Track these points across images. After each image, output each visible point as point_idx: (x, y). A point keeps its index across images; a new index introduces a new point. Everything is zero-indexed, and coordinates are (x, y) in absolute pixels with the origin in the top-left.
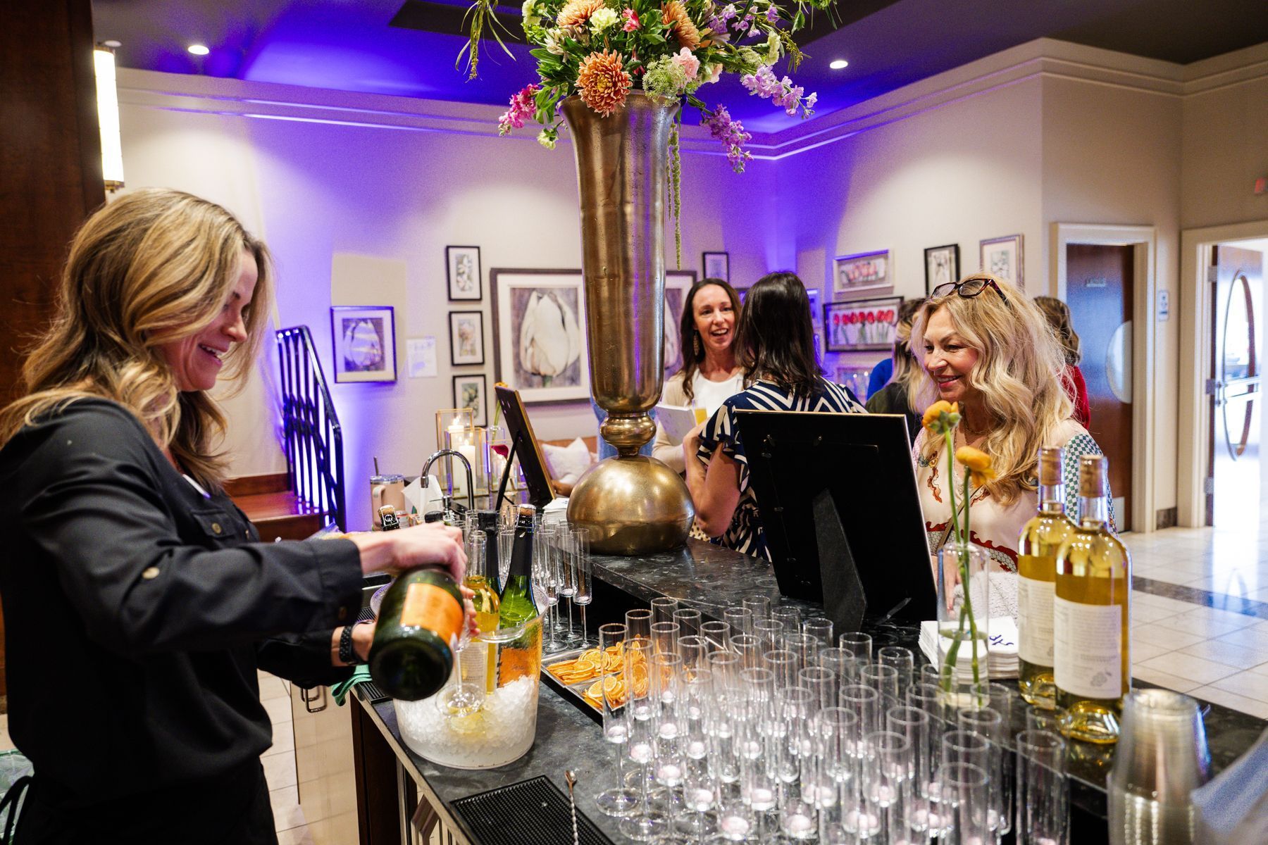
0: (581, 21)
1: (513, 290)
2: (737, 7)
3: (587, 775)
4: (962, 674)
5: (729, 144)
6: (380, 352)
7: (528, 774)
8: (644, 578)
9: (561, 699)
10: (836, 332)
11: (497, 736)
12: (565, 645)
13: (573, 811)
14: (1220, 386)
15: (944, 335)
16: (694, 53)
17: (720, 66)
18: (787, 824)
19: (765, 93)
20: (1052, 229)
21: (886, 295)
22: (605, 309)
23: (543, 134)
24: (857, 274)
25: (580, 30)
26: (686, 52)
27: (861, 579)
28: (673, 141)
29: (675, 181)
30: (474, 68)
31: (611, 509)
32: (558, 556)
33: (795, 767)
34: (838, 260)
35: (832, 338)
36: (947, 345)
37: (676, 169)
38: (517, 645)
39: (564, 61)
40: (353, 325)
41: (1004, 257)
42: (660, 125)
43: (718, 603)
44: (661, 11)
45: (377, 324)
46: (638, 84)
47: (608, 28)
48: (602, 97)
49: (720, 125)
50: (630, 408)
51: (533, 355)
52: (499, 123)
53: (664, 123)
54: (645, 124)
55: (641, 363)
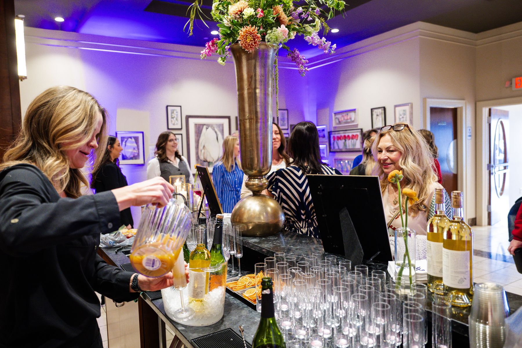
0: (239, 13)
1: (196, 125)
2: (303, 8)
3: (248, 327)
4: (405, 281)
5: (299, 64)
6: (137, 152)
7: (222, 328)
8: (266, 246)
9: (232, 297)
10: (334, 143)
11: (209, 312)
12: (231, 275)
13: (244, 342)
14: (493, 167)
15: (388, 146)
16: (286, 27)
17: (295, 32)
18: (337, 342)
19: (315, 44)
20: (424, 100)
21: (355, 128)
22: (248, 133)
23: (220, 59)
24: (342, 119)
25: (238, 16)
26: (283, 27)
27: (361, 243)
28: (275, 63)
29: (276, 79)
30: (191, 31)
31: (251, 217)
32: (228, 237)
33: (338, 320)
34: (335, 113)
35: (332, 146)
36: (388, 150)
37: (276, 74)
38: (217, 273)
39: (231, 29)
40: (126, 140)
41: (404, 112)
42: (271, 56)
43: (299, 255)
44: (273, 10)
45: (136, 139)
46: (263, 39)
47: (250, 16)
48: (249, 45)
49: (295, 56)
50: (258, 174)
51: (204, 153)
52: (201, 54)
53: (273, 56)
54: (264, 55)
55: (263, 156)
